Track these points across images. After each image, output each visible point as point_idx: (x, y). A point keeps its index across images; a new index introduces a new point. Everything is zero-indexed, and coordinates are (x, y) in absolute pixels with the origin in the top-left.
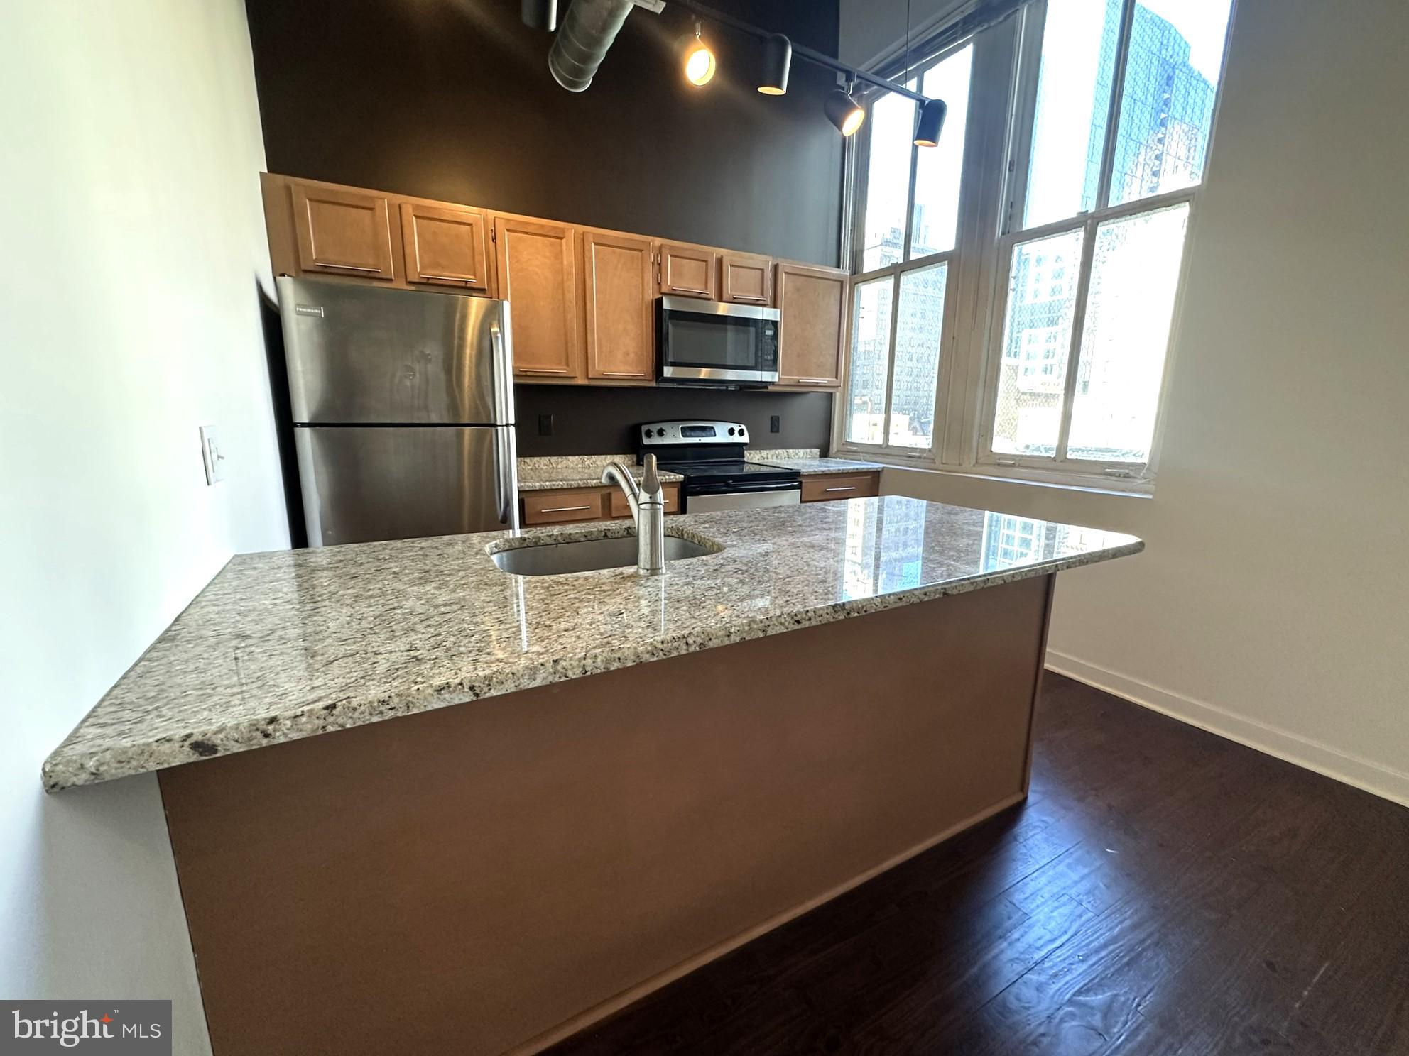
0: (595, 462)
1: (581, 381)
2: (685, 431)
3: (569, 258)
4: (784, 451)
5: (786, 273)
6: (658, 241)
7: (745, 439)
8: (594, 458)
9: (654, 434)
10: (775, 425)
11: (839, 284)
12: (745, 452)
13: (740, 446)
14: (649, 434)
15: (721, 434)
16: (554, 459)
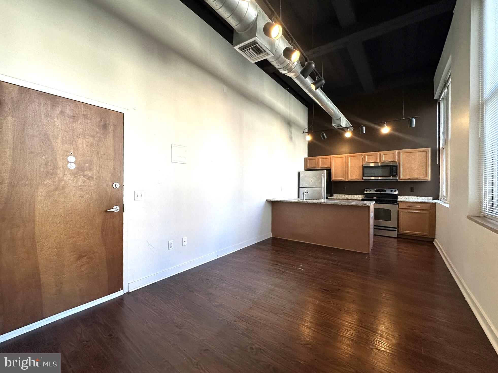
0: (354, 196)
1: (347, 181)
2: (376, 191)
3: (345, 160)
4: (416, 197)
5: (403, 153)
6: (364, 153)
7: (397, 193)
8: (354, 195)
9: (368, 191)
10: (412, 190)
11: (425, 152)
12: (399, 196)
13: (396, 194)
14: (367, 191)
15: (388, 192)
16: (345, 195)
